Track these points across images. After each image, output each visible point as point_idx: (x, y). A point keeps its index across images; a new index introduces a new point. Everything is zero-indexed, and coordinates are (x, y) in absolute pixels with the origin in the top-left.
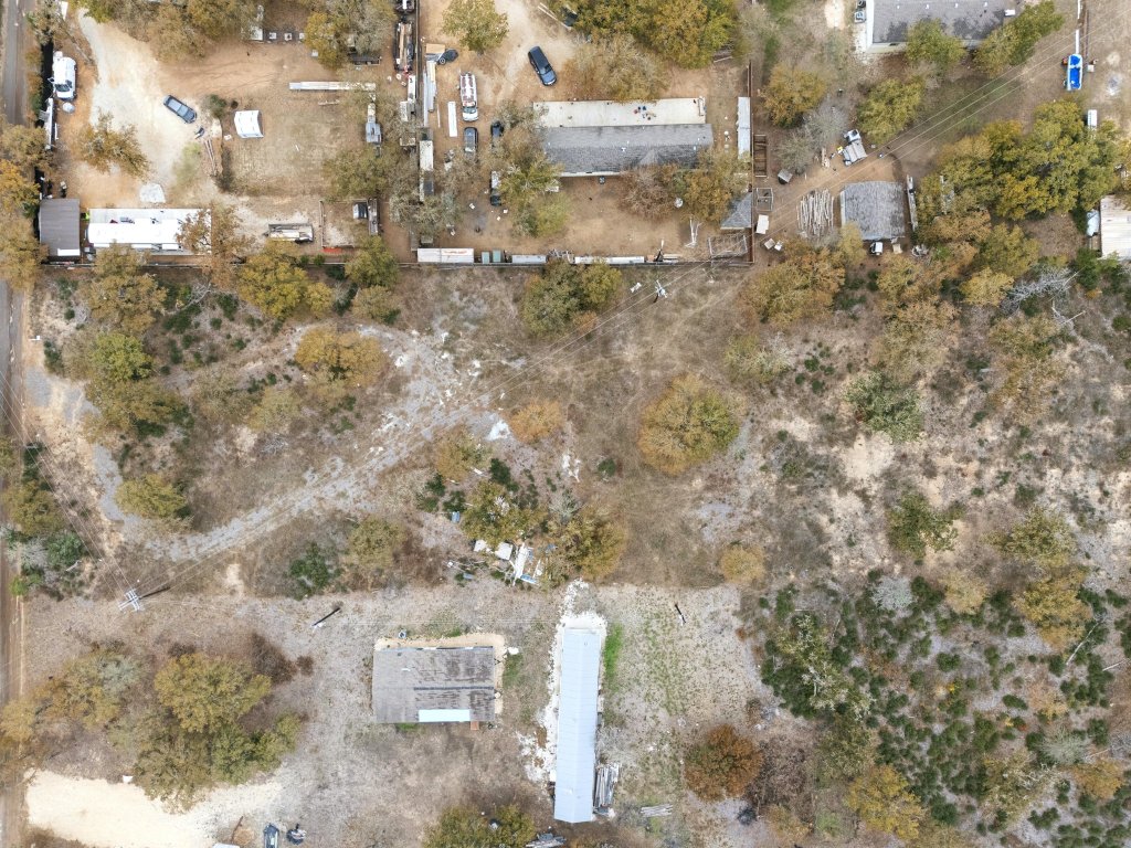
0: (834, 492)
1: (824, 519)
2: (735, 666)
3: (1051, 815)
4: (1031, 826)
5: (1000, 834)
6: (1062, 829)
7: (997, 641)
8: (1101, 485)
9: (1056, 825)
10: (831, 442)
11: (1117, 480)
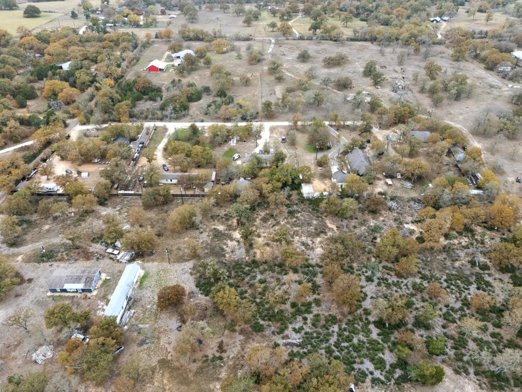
0: (229, 241)
1: (225, 247)
2: (187, 283)
3: (301, 328)
4: (294, 333)
5: (282, 335)
6: (306, 333)
7: (280, 276)
8: (312, 240)
9: (303, 332)
10: (230, 230)
11: (317, 240)
